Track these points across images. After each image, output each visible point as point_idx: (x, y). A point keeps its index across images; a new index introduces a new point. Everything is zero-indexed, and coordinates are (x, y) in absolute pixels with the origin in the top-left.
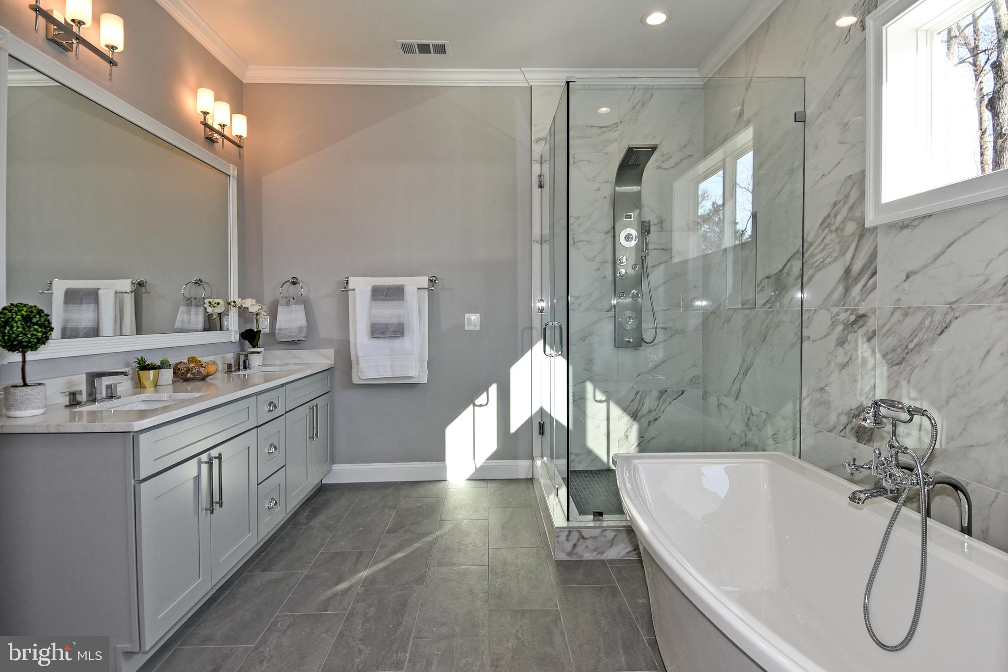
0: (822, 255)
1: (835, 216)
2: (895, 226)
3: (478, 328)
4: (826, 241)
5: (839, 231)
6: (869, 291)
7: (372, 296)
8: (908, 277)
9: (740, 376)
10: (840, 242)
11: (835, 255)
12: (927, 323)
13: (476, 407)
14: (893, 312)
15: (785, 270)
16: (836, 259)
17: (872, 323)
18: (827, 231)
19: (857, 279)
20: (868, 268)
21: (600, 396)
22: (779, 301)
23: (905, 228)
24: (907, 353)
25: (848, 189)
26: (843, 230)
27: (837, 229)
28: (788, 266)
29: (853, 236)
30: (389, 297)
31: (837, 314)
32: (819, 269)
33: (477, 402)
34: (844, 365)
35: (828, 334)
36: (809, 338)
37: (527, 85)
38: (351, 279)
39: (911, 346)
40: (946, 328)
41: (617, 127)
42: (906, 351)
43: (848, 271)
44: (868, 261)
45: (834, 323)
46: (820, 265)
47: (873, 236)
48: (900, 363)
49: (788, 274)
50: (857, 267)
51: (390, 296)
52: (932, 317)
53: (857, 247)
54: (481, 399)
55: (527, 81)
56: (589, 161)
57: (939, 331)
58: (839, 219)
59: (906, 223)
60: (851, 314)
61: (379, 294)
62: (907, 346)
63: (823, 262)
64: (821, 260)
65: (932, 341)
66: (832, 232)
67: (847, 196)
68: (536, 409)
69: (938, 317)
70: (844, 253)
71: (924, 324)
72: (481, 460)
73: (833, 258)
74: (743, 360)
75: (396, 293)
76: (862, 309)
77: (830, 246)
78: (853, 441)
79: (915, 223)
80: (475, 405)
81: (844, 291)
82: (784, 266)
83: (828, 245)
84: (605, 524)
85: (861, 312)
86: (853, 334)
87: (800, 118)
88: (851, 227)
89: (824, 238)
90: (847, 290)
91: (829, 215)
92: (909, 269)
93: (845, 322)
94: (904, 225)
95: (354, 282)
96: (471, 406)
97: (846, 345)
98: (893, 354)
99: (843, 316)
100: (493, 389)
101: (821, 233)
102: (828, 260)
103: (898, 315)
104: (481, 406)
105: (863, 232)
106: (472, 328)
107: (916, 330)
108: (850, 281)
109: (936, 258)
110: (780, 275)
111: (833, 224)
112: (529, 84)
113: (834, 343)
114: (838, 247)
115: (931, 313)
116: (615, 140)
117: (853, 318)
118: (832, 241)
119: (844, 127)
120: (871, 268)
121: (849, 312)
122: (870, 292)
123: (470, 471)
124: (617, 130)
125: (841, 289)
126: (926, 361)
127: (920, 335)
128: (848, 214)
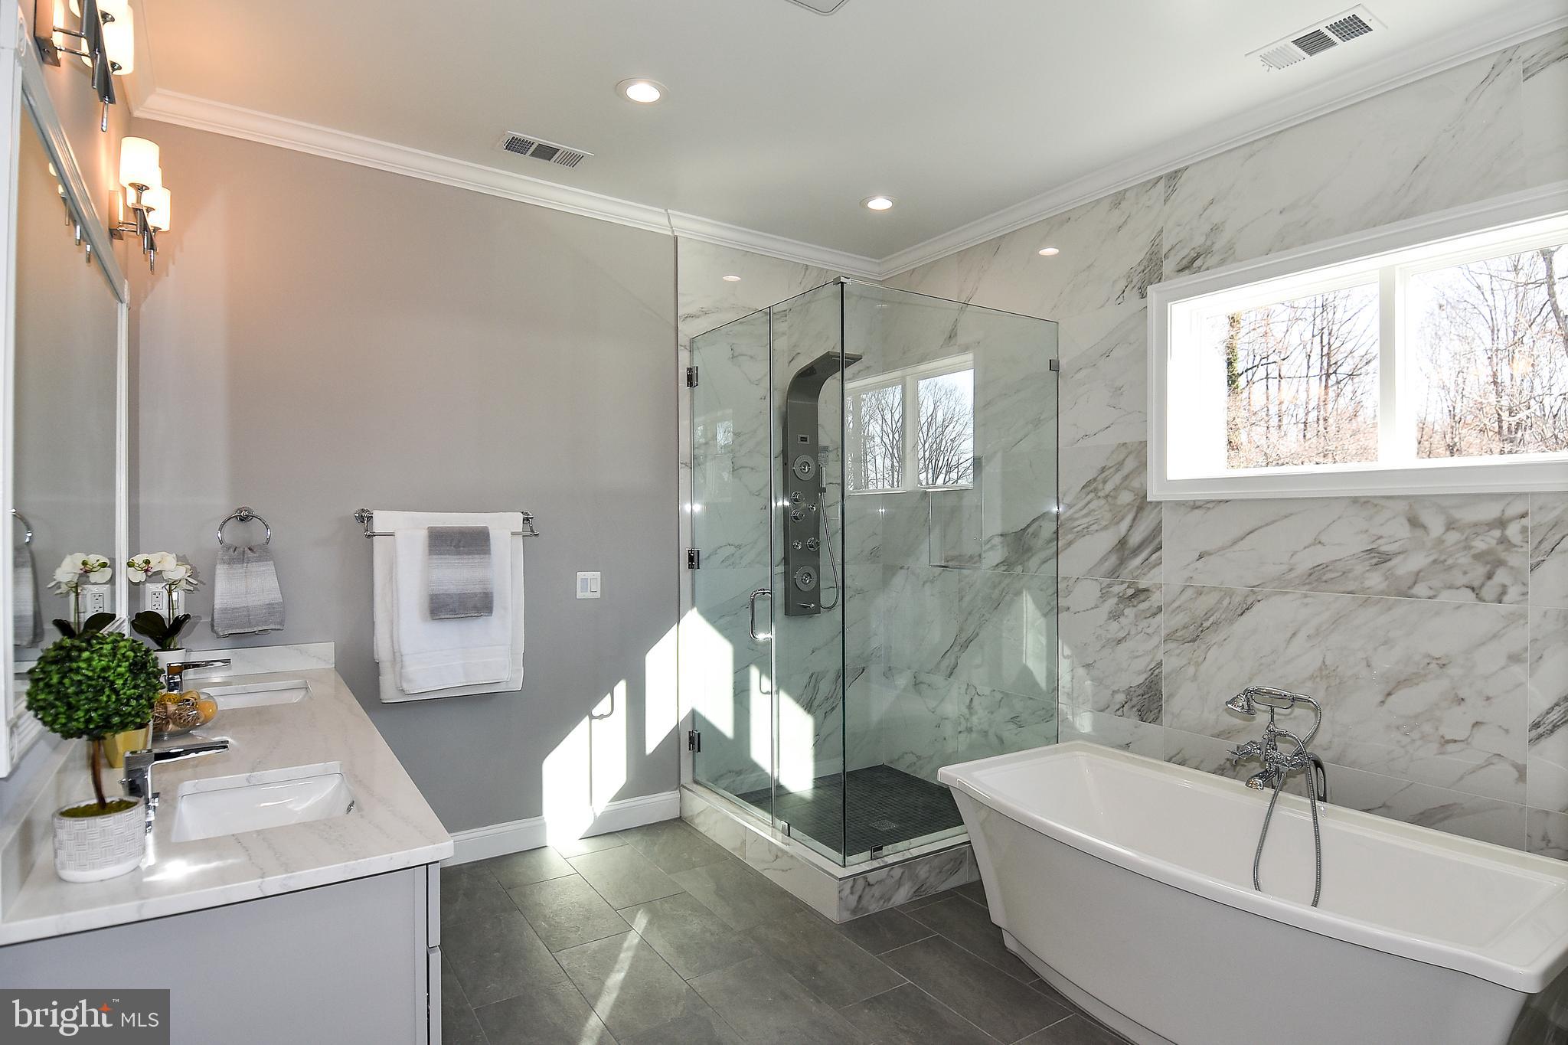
0: (1086, 520)
1: (1105, 482)
2: (1184, 505)
3: (598, 595)
4: (1092, 506)
5: (1110, 499)
6: (1148, 565)
7: (430, 546)
8: (1201, 557)
9: (956, 649)
10: (1111, 510)
11: (1104, 523)
12: (1226, 602)
13: (593, 721)
14: (1184, 590)
15: (1030, 530)
16: (1106, 528)
17: (1156, 599)
18: (1092, 495)
19: (1136, 551)
20: (1151, 542)
21: (766, 685)
22: (1021, 564)
23: (1196, 508)
24: (1202, 631)
25: (1122, 457)
26: (1115, 498)
27: (1107, 496)
28: (1035, 526)
29: (1129, 507)
30: (462, 549)
31: (1109, 586)
32: (1081, 534)
33: (596, 712)
34: (1119, 641)
35: (1096, 607)
36: (1069, 608)
37: (670, 233)
38: (378, 515)
39: (1206, 624)
40: (1247, 609)
41: (786, 316)
42: (1201, 629)
43: (1122, 542)
44: (1151, 535)
45: (1104, 595)
46: (1082, 531)
47: (1156, 511)
48: (1194, 641)
49: (1035, 535)
50: (1135, 539)
51: (463, 547)
52: (1230, 598)
53: (1134, 519)
54: (602, 707)
55: (672, 228)
56: (751, 357)
57: (1239, 611)
58: (1109, 487)
59: (1197, 504)
60: (1129, 587)
61: (443, 542)
62: (1202, 624)
63: (1087, 528)
64: (1085, 526)
65: (1231, 622)
66: (1099, 497)
67: (1121, 464)
68: (684, 713)
69: (1237, 599)
70: (1118, 523)
71: (1221, 603)
72: (603, 802)
73: (1100, 527)
74: (961, 630)
75: (474, 542)
76: (1143, 584)
77: (1096, 513)
78: (1134, 720)
79: (1210, 505)
80: (592, 717)
81: (1118, 562)
82: (1029, 526)
83: (1094, 510)
84: (890, 860)
85: (1141, 587)
86: (1131, 608)
87: (1054, 366)
88: (1126, 497)
89: (1089, 503)
90: (1122, 562)
91: (1095, 479)
92: (1202, 549)
93: (1121, 595)
94: (1195, 506)
95: (382, 520)
96: (587, 718)
97: (1122, 619)
98: (1184, 631)
99: (1117, 589)
100: (621, 689)
101: (1084, 496)
102: (1095, 527)
103: (1189, 593)
104: (601, 717)
105: (1142, 504)
106: (588, 595)
107: (1211, 609)
108: (1126, 553)
109: (1235, 543)
110: (1022, 535)
111: (1101, 490)
112: (673, 232)
113: (1105, 616)
114: (1108, 516)
115: (1230, 593)
116: (784, 334)
117: (1131, 591)
118: (1100, 508)
119: (1116, 391)
120: (1154, 541)
121: (1126, 585)
122: (1154, 567)
123: (586, 824)
124: (786, 321)
125: (1113, 559)
126: (1225, 640)
127: (1217, 615)
128: (1121, 484)
